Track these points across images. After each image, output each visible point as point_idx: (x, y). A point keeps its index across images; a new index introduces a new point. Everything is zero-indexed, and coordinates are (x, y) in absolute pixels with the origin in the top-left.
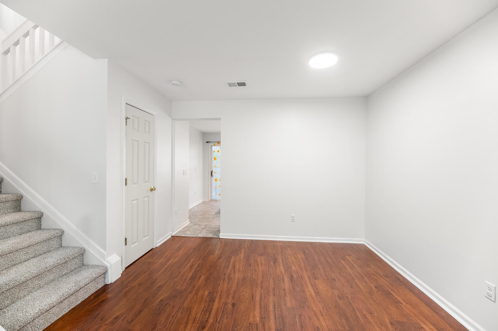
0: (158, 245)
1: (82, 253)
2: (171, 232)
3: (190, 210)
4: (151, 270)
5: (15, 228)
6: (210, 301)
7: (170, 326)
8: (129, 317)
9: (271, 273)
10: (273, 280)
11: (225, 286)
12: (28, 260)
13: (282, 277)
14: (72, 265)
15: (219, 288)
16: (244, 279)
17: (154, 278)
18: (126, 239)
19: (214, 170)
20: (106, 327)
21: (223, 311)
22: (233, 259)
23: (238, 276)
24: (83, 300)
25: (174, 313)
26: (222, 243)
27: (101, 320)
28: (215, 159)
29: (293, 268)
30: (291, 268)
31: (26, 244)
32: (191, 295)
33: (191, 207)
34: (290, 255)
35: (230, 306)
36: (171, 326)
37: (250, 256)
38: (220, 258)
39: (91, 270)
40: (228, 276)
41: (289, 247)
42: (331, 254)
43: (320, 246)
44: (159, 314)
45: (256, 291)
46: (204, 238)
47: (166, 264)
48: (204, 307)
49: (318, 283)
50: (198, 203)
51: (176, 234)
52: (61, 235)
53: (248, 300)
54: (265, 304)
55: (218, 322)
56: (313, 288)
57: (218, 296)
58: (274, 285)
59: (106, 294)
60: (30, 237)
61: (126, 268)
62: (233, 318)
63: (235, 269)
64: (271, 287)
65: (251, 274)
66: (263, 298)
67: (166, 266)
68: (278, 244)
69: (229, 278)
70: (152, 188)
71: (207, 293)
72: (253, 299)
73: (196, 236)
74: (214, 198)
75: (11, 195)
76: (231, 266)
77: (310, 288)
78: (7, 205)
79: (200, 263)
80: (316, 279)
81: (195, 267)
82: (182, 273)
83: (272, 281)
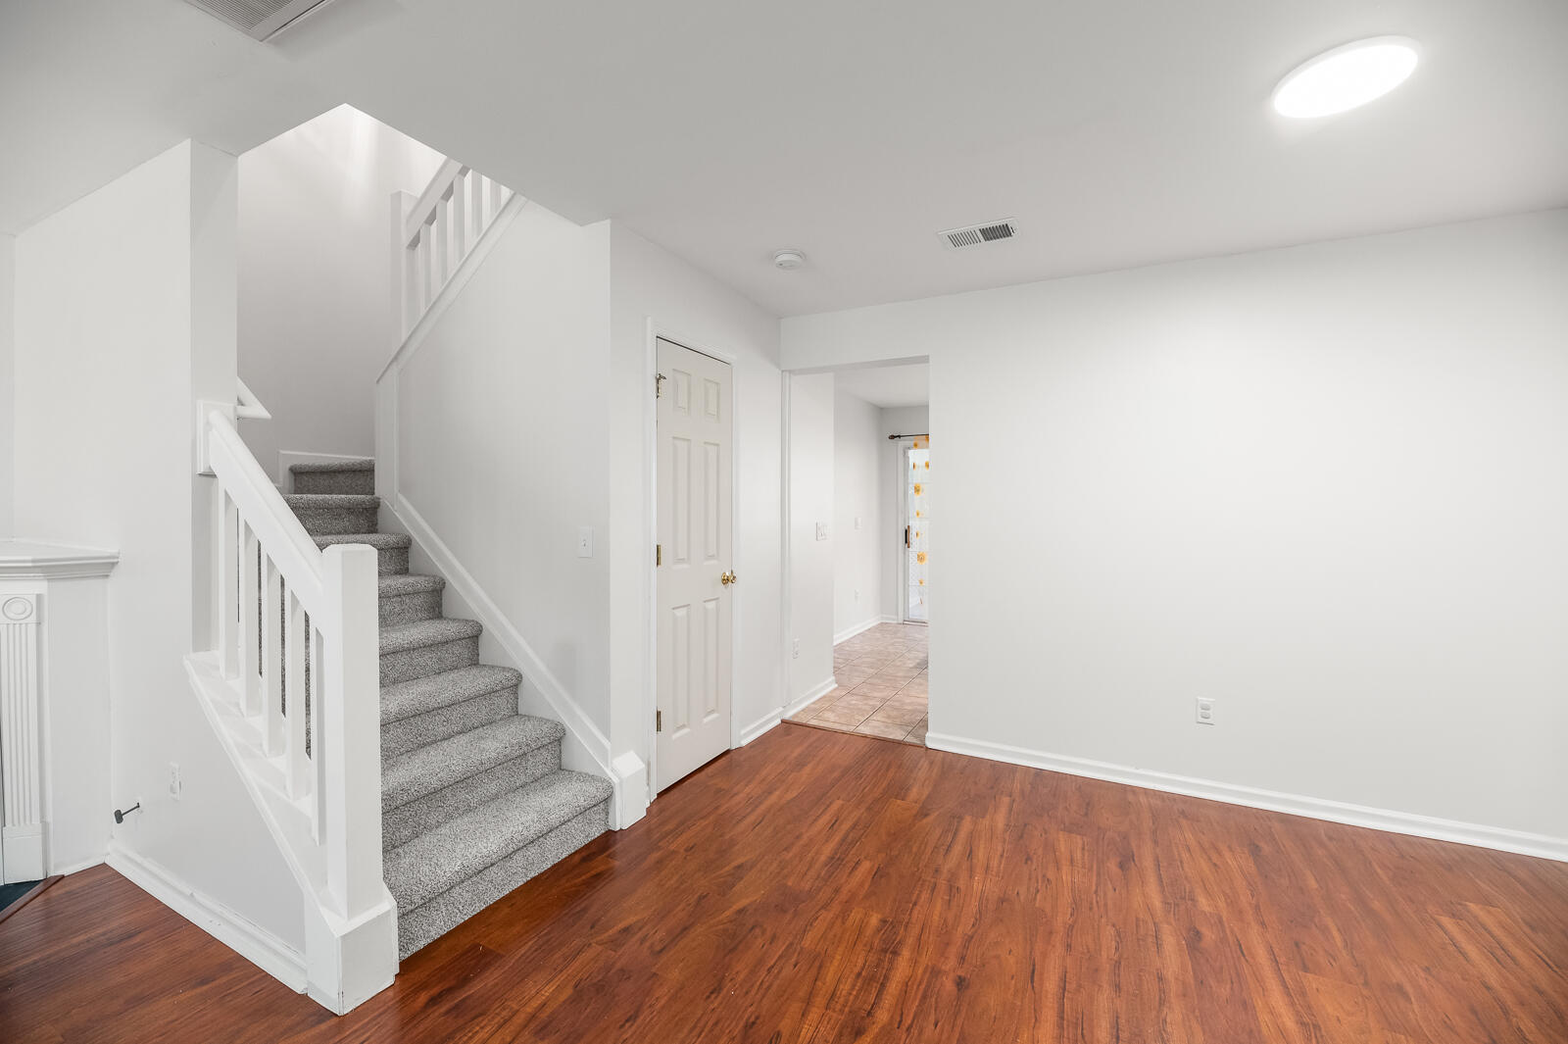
0: (744, 742)
1: (557, 738)
2: (781, 709)
3: (839, 648)
4: (721, 811)
5: (427, 659)
6: (885, 951)
7: (759, 996)
8: (658, 937)
9: (1110, 902)
10: (1112, 931)
11: (937, 912)
12: (450, 737)
13: (1151, 926)
14: (537, 765)
15: (915, 912)
16: (1002, 900)
17: (727, 837)
18: (659, 714)
19: (916, 526)
20: (600, 948)
21: (924, 997)
22: (967, 824)
23: (981, 886)
24: (557, 861)
25: (774, 961)
26: (932, 763)
27: (592, 928)
28: (917, 490)
29: (1203, 902)
30: (1192, 900)
31: (446, 697)
32: (827, 916)
33: (840, 638)
34: (1189, 850)
35: (949, 985)
36: (763, 997)
37: (1030, 827)
38: (923, 813)
39: (576, 786)
40: (948, 881)
41: (1186, 817)
42: (1388, 882)
43: (1331, 839)
44: (732, 951)
45: (1044, 955)
46: (876, 739)
47: (760, 803)
48: (864, 965)
49: (1314, 986)
50: (866, 628)
51: (795, 715)
52: (516, 685)
53: (1013, 982)
54: (1077, 1013)
55: (904, 1027)
56: (1293, 1004)
57: (910, 941)
58: (1117, 949)
59: (608, 856)
60: (455, 684)
61: (660, 795)
62: (958, 1030)
63: (975, 861)
64: (1104, 954)
65: (1028, 889)
66: (1071, 986)
67: (763, 807)
68: (1143, 799)
69: (952, 889)
70: (727, 574)
71: (874, 920)
72: (1032, 982)
73: (851, 729)
74: (914, 614)
75: (423, 578)
76: (958, 848)
77: (1277, 999)
78: (415, 601)
79: (859, 818)
80: (1306, 969)
81: (846, 826)
82: (805, 839)
83: (1110, 931)
